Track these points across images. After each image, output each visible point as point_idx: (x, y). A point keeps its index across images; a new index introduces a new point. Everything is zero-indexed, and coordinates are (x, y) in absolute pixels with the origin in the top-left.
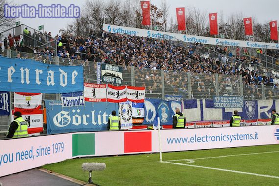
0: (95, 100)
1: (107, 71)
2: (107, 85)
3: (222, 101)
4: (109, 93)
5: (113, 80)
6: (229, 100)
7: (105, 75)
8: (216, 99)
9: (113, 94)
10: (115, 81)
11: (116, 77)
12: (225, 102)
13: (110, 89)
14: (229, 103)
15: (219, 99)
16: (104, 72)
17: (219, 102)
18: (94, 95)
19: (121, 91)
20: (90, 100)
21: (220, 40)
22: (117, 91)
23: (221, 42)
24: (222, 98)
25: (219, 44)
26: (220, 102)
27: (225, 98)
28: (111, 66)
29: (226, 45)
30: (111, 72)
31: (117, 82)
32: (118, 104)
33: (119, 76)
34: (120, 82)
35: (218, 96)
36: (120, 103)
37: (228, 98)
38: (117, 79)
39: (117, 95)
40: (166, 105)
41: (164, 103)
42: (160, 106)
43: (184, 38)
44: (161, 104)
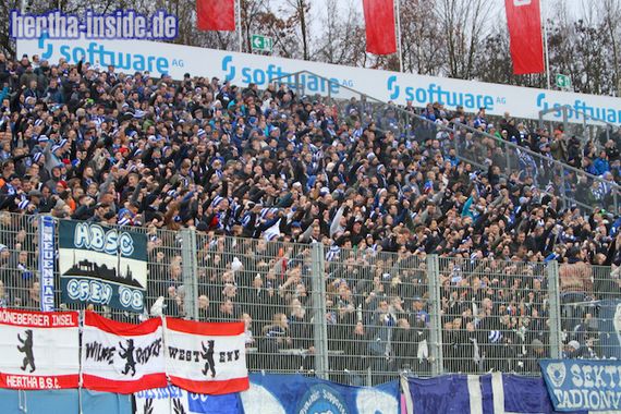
0: (33, 383)
2: (82, 313)
3: (578, 383)
4: (91, 350)
5: (107, 295)
7: (74, 271)
8: (550, 371)
9: (106, 354)
10: (116, 297)
11: (120, 280)
12: (589, 384)
13: (93, 334)
15: (563, 374)
16: (68, 258)
17: (563, 388)
18: (30, 359)
20: (11, 382)
22: (124, 340)
23: (557, 108)
24: (575, 368)
25: (549, 117)
26: (568, 385)
27: (587, 369)
28: (96, 230)
30: (99, 259)
31: (124, 301)
32: (130, 400)
33: (134, 277)
34: (137, 302)
35: (558, 361)
36: (136, 394)
37: (602, 368)
38: (123, 289)
39: (123, 357)
40: (334, 400)
41: (324, 391)
42: (307, 404)
43: (390, 88)
44: (314, 397)
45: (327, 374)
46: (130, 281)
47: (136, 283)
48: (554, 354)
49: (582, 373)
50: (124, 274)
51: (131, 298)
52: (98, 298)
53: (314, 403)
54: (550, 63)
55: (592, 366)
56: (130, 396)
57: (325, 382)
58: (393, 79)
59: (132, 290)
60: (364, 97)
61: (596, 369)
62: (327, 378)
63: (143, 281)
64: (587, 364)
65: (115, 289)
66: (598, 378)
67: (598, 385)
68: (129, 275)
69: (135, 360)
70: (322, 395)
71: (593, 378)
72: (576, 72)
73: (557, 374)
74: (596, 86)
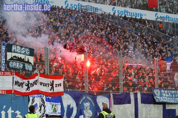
1: (14, 54)
4: (16, 83)
5: (21, 66)
6: (171, 94)
7: (12, 59)
10: (24, 67)
12: (167, 95)
14: (172, 97)
15: (159, 93)
16: (10, 55)
19: (31, 81)
21: (160, 14)
23: (161, 17)
27: (166, 91)
28: (18, 47)
29: (168, 21)
30: (19, 56)
31: (26, 68)
32: (28, 98)
33: (30, 61)
34: (31, 69)
35: (157, 89)
36: (30, 96)
37: (170, 91)
38: (26, 65)
39: (26, 86)
40: (90, 99)
41: (87, 96)
42: (82, 100)
43: (113, 11)
44: (84, 98)
45: (88, 91)
46: (28, 62)
47: (30, 63)
48: (156, 87)
49: (165, 93)
50: (27, 60)
51: (29, 68)
52: (19, 67)
53: (84, 100)
54: (160, 5)
55: (168, 91)
56: (28, 97)
57: (87, 93)
58: (114, 8)
59: (29, 65)
60: (105, 13)
61: (169, 91)
62: (88, 93)
63: (32, 63)
64: (166, 90)
65: (24, 65)
66: (170, 94)
67: (170, 96)
68: (28, 60)
69: (30, 86)
70: (86, 97)
71: (168, 94)
72: (167, 8)
73: (157, 92)
74: (172, 12)
